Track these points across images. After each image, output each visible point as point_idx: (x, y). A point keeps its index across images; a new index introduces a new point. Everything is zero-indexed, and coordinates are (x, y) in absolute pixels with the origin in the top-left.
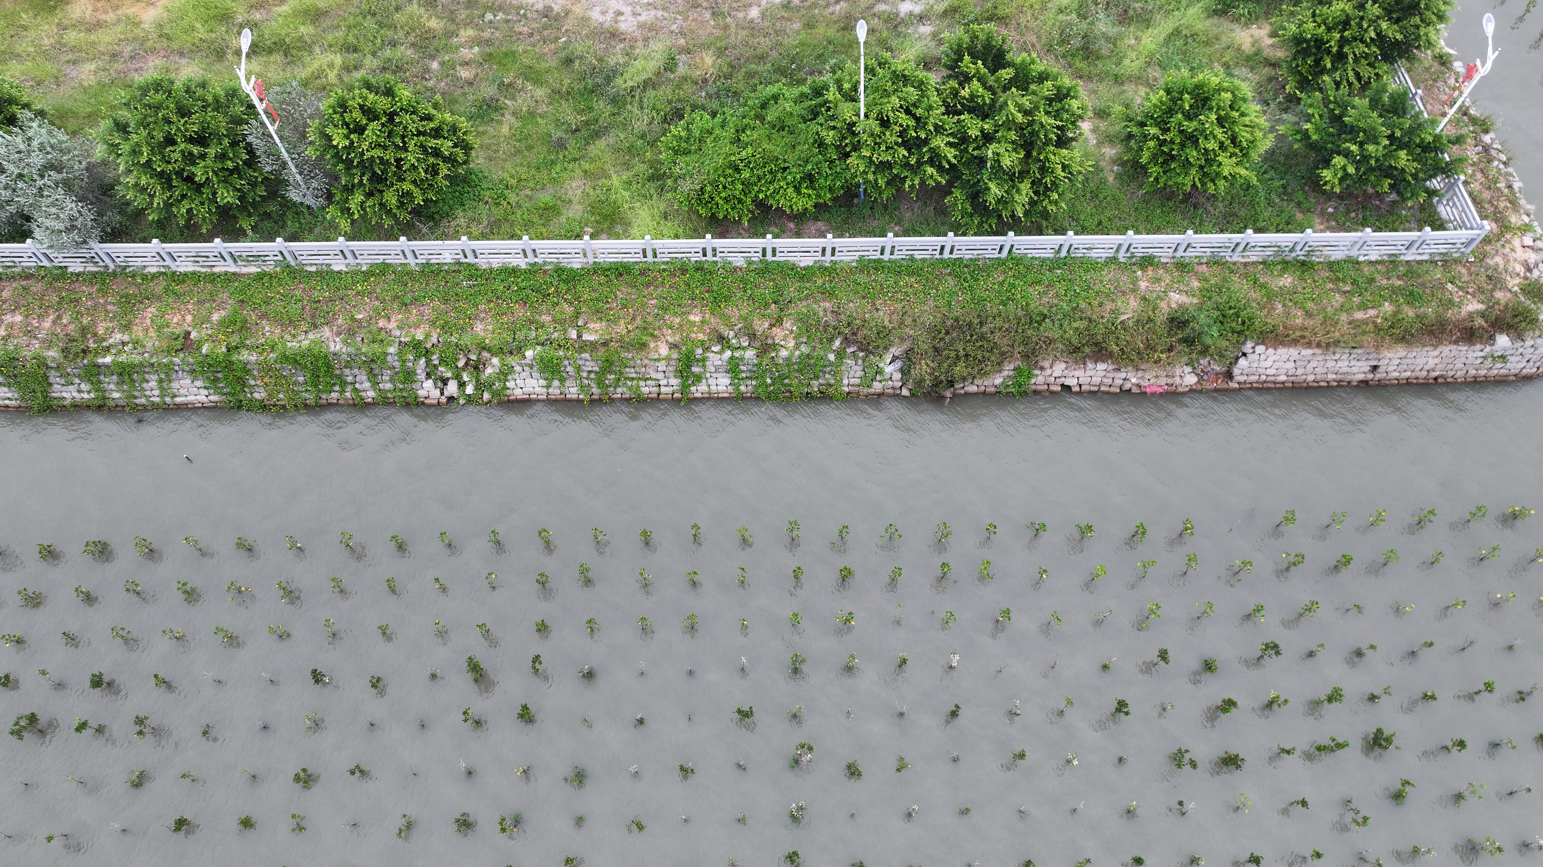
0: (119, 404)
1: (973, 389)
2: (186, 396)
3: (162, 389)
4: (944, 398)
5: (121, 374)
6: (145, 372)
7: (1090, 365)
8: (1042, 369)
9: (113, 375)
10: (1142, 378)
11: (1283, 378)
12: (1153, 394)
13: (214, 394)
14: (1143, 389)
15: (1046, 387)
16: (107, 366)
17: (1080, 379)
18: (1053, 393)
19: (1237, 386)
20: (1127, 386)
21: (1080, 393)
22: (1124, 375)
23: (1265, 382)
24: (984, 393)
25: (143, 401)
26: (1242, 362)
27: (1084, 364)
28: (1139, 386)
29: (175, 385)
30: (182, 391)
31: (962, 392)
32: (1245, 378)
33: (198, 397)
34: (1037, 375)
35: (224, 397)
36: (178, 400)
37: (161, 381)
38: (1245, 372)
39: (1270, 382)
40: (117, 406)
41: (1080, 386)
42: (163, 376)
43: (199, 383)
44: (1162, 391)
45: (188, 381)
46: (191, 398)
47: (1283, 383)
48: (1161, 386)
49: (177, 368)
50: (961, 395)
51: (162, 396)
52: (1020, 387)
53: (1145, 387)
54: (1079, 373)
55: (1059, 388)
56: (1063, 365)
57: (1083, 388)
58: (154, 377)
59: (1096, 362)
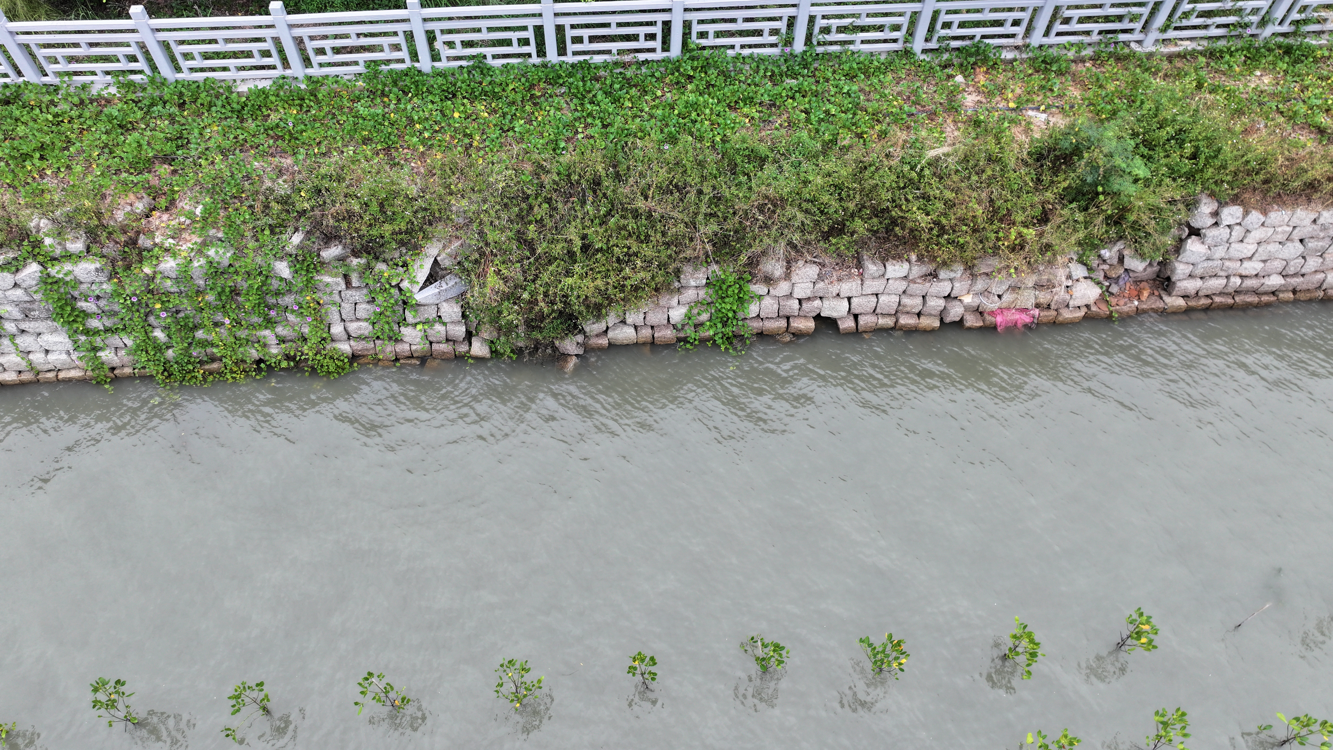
1: (625, 334)
4: (565, 356)
7: (872, 268)
8: (768, 280)
10: (986, 292)
11: (1275, 281)
12: (1012, 328)
14: (989, 319)
15: (783, 323)
17: (854, 301)
18: (798, 335)
19: (1181, 302)
20: (955, 312)
21: (857, 333)
22: (945, 287)
23: (1237, 292)
24: (653, 344)
26: (1193, 246)
27: (859, 265)
28: (979, 311)
31: (604, 342)
32: (1198, 283)
34: (760, 297)
38: (1199, 271)
39: (1247, 292)
41: (856, 317)
44: (1027, 320)
47: (1273, 293)
48: (1025, 310)
50: (600, 349)
52: (725, 324)
53: (992, 313)
54: (849, 287)
55: (811, 324)
56: (813, 271)
57: (862, 320)
59: (884, 261)
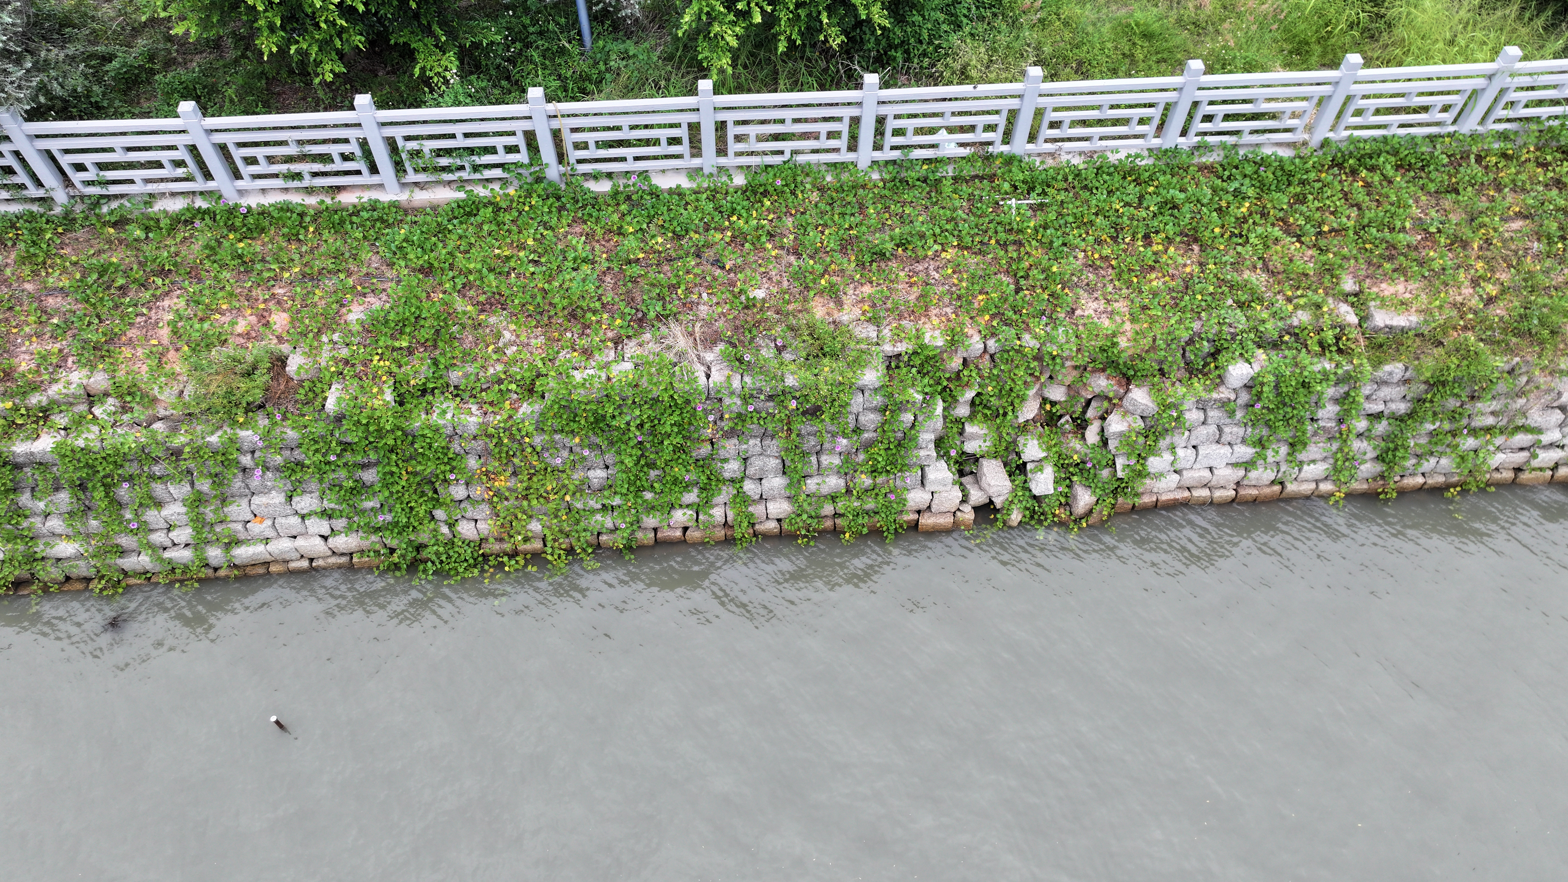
0: (75, 573)
2: (267, 540)
3: (199, 523)
5: (82, 487)
6: (152, 477)
9: (57, 489)
13: (348, 529)
16: (41, 465)
25: (144, 560)
29: (238, 510)
30: (256, 528)
33: (300, 542)
35: (374, 538)
36: (243, 553)
37: (198, 501)
40: (68, 579)
42: (205, 485)
43: (306, 502)
45: (277, 498)
46: (282, 546)
49: (246, 460)
51: (198, 544)
58: (180, 490)
